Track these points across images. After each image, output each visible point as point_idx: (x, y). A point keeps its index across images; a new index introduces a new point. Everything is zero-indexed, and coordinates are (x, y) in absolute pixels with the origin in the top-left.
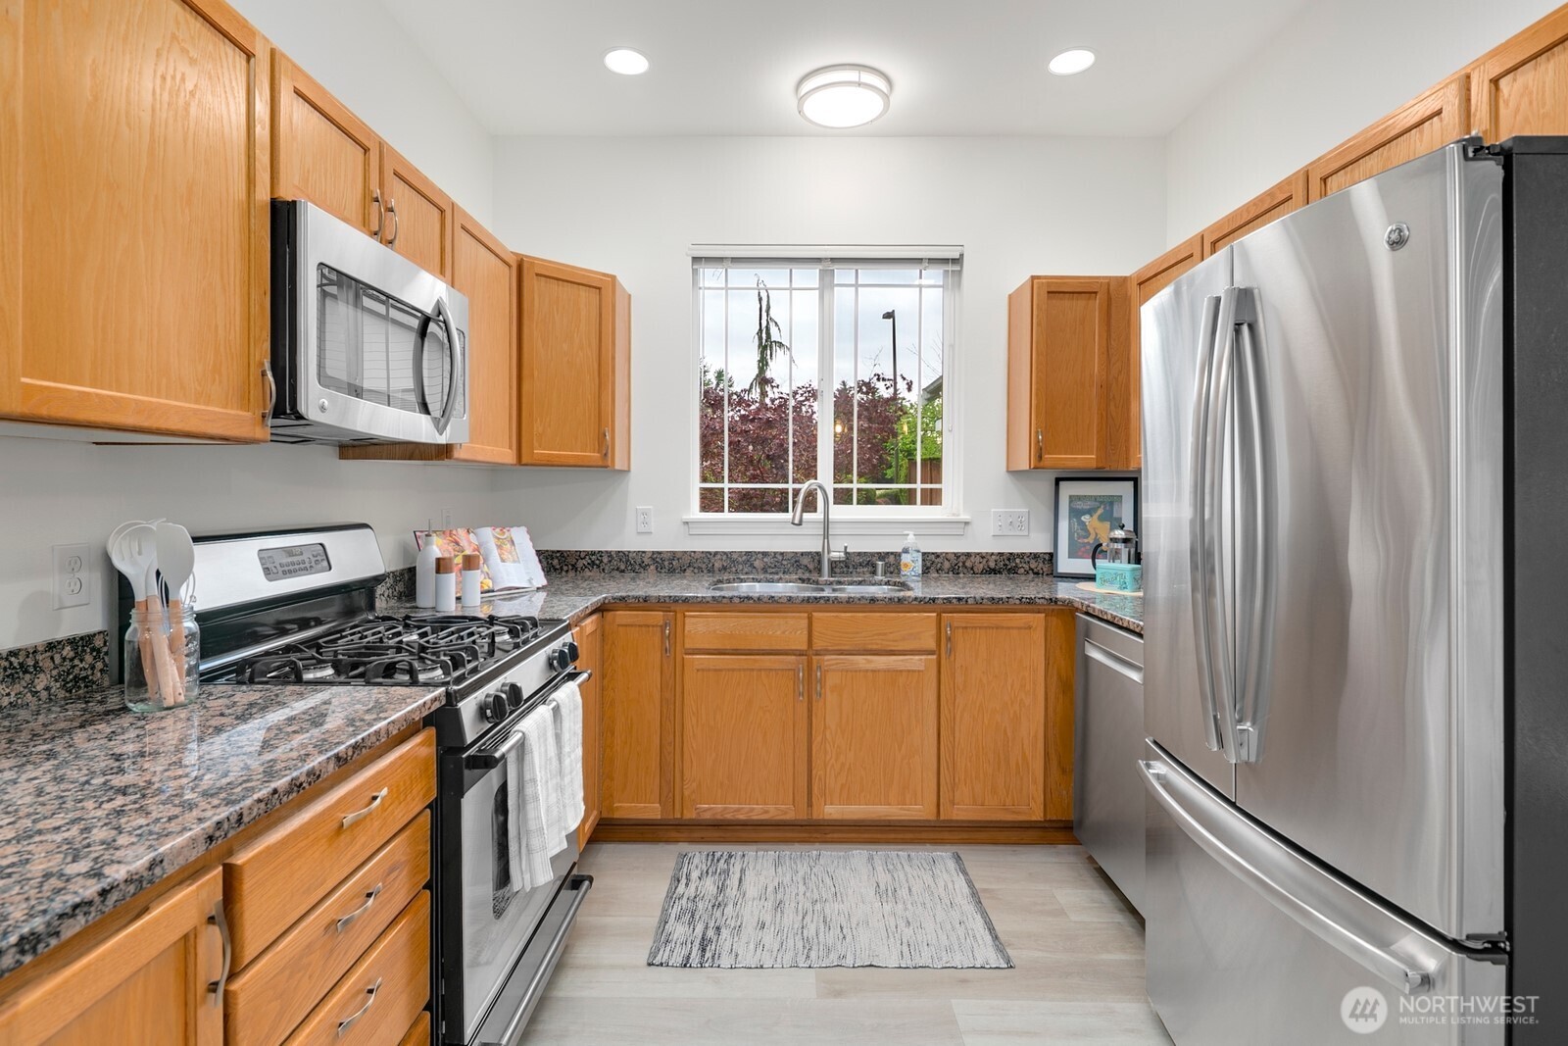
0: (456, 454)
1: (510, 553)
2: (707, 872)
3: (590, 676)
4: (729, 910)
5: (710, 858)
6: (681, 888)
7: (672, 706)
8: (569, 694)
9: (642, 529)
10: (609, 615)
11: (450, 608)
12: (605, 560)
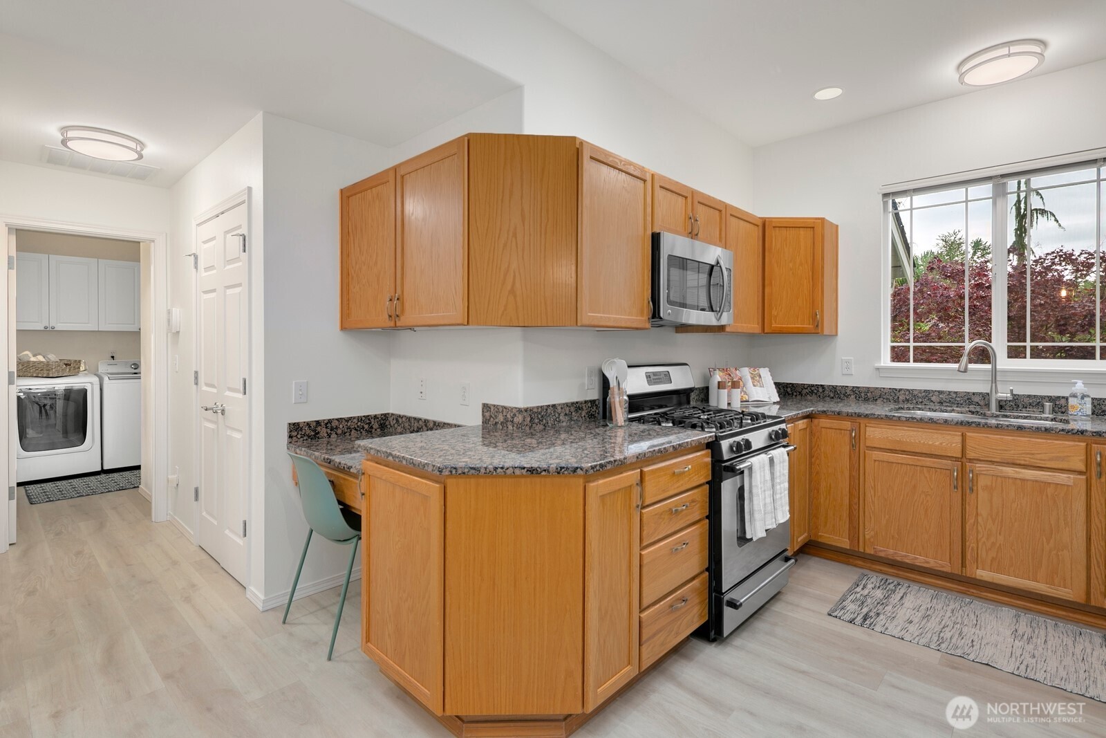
0: (728, 329)
1: (759, 382)
2: (879, 587)
3: (795, 448)
4: (889, 608)
5: (883, 582)
6: (858, 589)
7: (857, 481)
8: (780, 454)
9: (845, 371)
10: (816, 421)
11: (724, 406)
12: (821, 390)
